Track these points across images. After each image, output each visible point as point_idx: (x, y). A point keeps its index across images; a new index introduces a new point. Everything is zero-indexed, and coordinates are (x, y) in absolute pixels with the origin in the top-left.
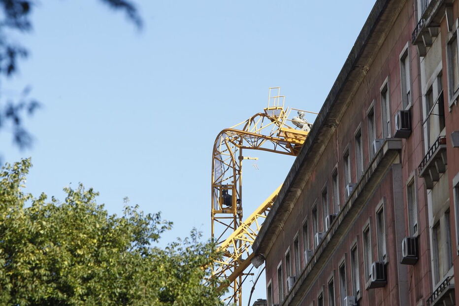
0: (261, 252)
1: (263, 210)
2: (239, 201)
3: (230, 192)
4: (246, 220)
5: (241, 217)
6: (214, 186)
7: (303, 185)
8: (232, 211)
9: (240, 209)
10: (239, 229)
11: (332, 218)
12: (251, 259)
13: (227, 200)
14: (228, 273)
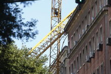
0: (66, 31)
1: (68, 17)
2: (60, 14)
3: (57, 11)
4: (62, 20)
5: (60, 19)
6: (52, 8)
7: (80, 13)
8: (58, 17)
9: (60, 16)
10: (60, 23)
11: (88, 26)
12: (63, 33)
13: (56, 13)
14: (56, 37)
